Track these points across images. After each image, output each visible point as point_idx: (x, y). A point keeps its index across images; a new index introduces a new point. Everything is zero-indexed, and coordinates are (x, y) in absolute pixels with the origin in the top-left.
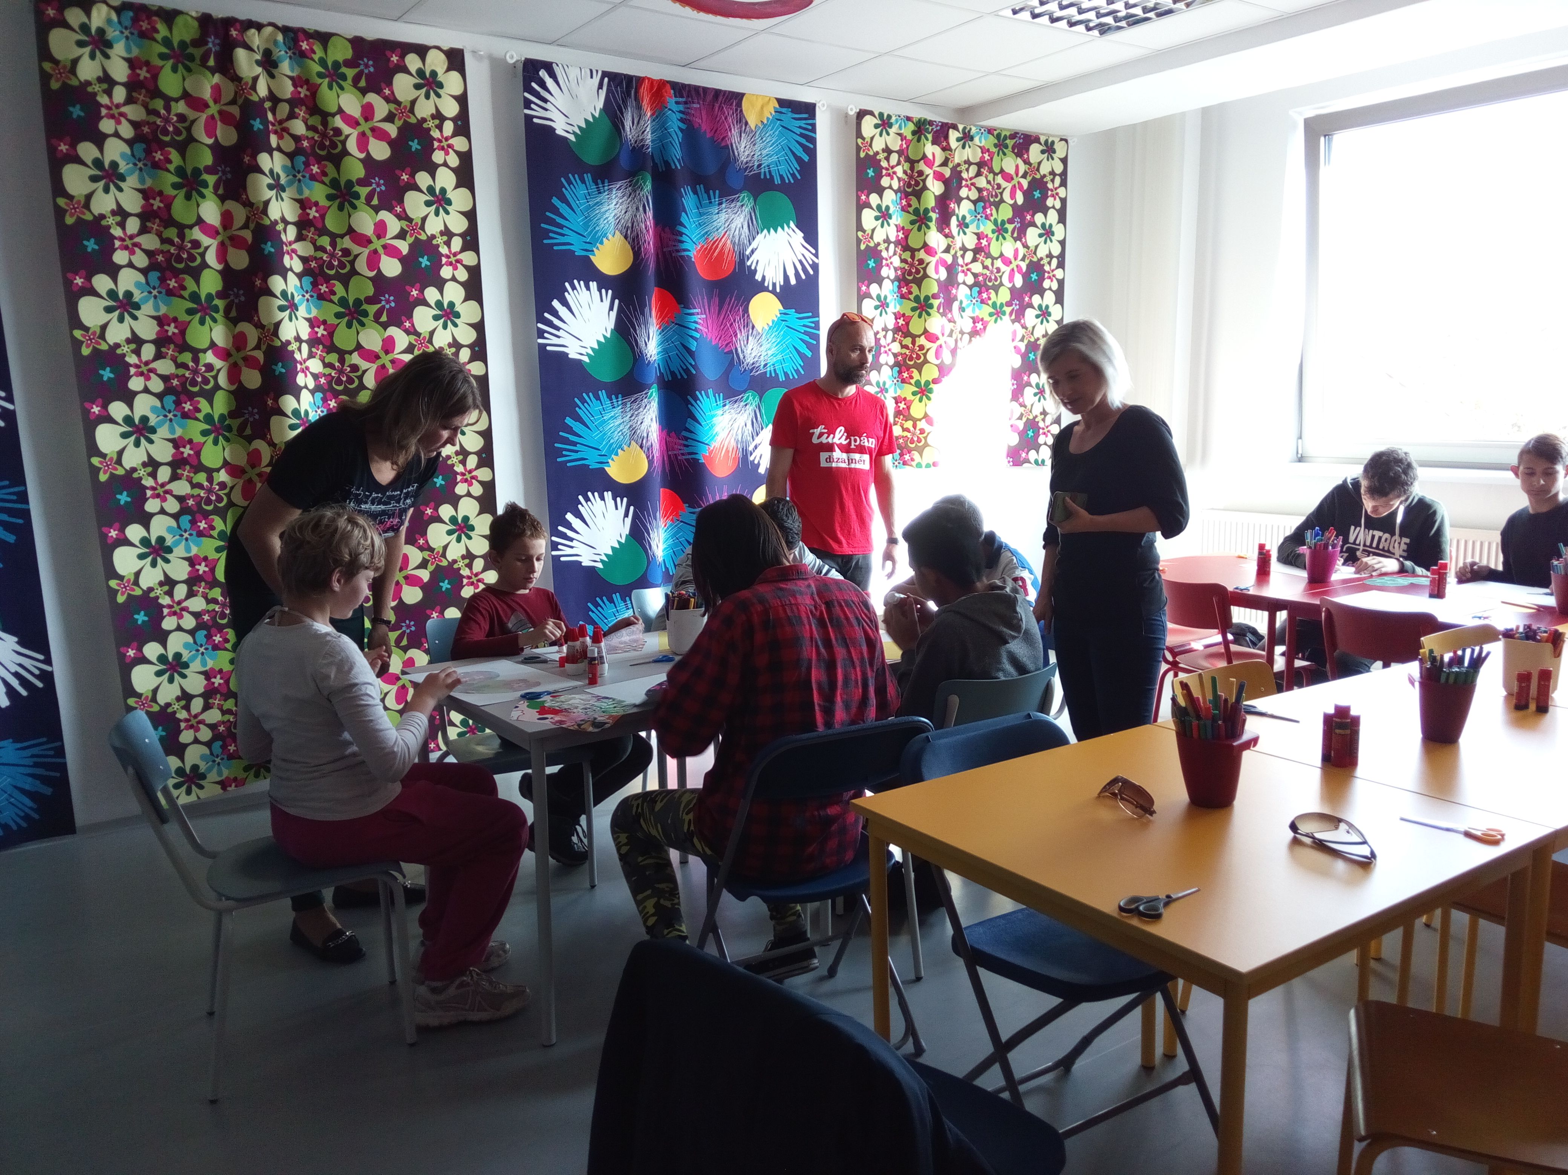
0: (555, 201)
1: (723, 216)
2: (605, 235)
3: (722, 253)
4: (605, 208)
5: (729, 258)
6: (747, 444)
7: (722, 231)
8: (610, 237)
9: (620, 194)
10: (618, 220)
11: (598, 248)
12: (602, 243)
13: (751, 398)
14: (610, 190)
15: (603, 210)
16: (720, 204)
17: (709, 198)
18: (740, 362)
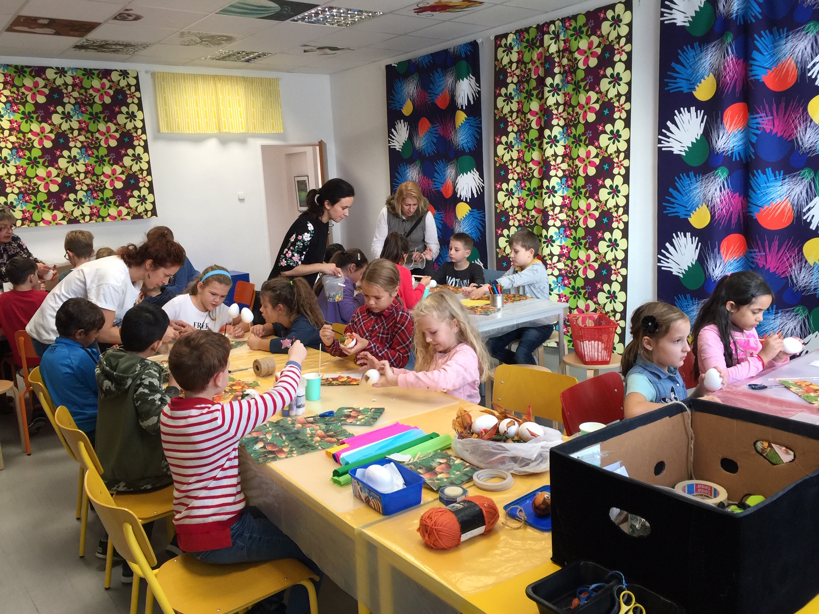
0: (673, 64)
1: (789, 45)
2: (703, 77)
3: (787, 71)
4: (704, 60)
5: (793, 73)
6: (802, 207)
7: (788, 56)
8: (706, 77)
9: (714, 49)
10: (712, 65)
11: (698, 86)
12: (700, 82)
13: (807, 173)
14: (707, 49)
15: (702, 62)
16: (787, 37)
17: (780, 35)
18: (799, 147)
